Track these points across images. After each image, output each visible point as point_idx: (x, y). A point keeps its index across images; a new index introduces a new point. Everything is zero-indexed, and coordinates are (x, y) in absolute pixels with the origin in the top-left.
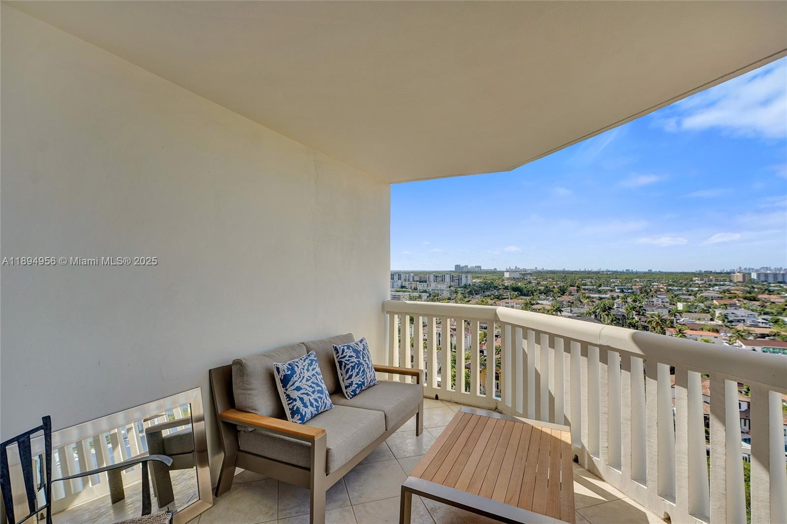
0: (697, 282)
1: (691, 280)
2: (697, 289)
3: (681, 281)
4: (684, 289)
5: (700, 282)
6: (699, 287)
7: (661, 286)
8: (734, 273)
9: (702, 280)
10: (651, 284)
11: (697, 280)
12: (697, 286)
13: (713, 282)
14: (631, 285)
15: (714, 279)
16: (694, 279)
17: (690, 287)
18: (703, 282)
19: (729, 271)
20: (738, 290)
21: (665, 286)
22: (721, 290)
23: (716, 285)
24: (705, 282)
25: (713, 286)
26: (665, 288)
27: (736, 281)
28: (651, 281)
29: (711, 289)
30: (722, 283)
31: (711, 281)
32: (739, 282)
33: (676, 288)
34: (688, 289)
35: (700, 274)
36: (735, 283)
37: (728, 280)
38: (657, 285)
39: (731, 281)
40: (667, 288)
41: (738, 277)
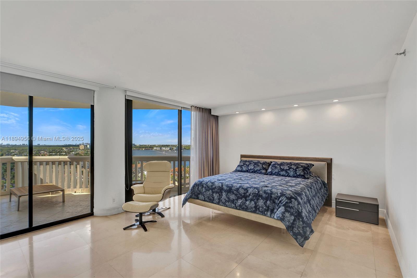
0: (64, 150)
1: (62, 149)
2: (65, 153)
3: (56, 150)
4: (58, 154)
5: (66, 150)
6: (66, 152)
7: (46, 153)
8: (81, 145)
9: (67, 149)
10: (39, 152)
11: (65, 149)
12: (64, 152)
13: (71, 150)
14: (26, 153)
15: (72, 149)
16: (63, 148)
17: (61, 152)
18: (67, 150)
19: (79, 144)
20: (82, 153)
21: (48, 153)
22: (75, 154)
23: (73, 151)
24: (68, 150)
25: (72, 152)
26: (48, 154)
27: (81, 149)
28: (39, 150)
29: (71, 153)
30: (76, 150)
31: (71, 149)
32: (83, 149)
33: (54, 154)
34: (60, 154)
35: (66, 146)
36: (81, 150)
37: (78, 149)
38: (43, 153)
39: (79, 149)
40: (49, 154)
41: (82, 147)
